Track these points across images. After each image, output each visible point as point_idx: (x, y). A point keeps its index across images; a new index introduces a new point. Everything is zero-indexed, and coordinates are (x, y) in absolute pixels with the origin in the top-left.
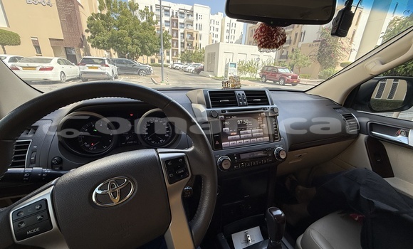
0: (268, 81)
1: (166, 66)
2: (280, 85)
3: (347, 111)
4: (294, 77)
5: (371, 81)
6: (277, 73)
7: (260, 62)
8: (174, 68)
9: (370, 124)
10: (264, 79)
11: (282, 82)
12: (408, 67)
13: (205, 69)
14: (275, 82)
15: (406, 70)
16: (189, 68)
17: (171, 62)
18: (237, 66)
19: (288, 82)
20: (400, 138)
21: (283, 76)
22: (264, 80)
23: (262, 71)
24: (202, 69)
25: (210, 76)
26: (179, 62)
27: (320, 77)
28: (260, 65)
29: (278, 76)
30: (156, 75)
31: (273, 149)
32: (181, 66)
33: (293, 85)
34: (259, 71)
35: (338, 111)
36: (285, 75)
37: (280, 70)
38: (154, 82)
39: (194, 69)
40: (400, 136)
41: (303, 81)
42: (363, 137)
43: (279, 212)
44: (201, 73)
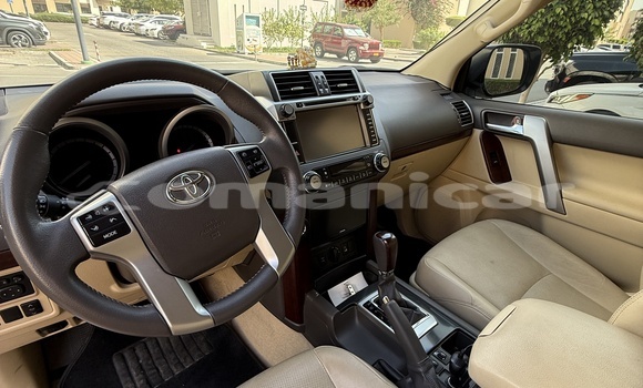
0: (327, 55)
1: (85, 21)
2: (349, 61)
3: (458, 98)
4: (374, 46)
5: (484, 51)
6: (343, 37)
7: (308, 13)
8: (107, 27)
9: (486, 113)
10: (319, 50)
11: (353, 55)
12: (532, 28)
13: (189, 28)
14: (340, 56)
15: (530, 33)
16: (148, 25)
17: (95, 11)
18: (262, 22)
19: (364, 55)
20: (516, 129)
21: (354, 45)
22: (319, 53)
23: (314, 34)
24: (182, 30)
25: (205, 45)
26: (117, 10)
27: (416, 45)
28: (309, 19)
29: (344, 44)
30: (60, 44)
31: (372, 156)
32: (126, 21)
33: (374, 62)
34: (307, 34)
35: (447, 98)
36: (356, 42)
37: (347, 32)
38: (60, 63)
39: (159, 27)
40: (515, 126)
41: (389, 52)
42: (478, 133)
43: (388, 235)
44: (181, 38)
